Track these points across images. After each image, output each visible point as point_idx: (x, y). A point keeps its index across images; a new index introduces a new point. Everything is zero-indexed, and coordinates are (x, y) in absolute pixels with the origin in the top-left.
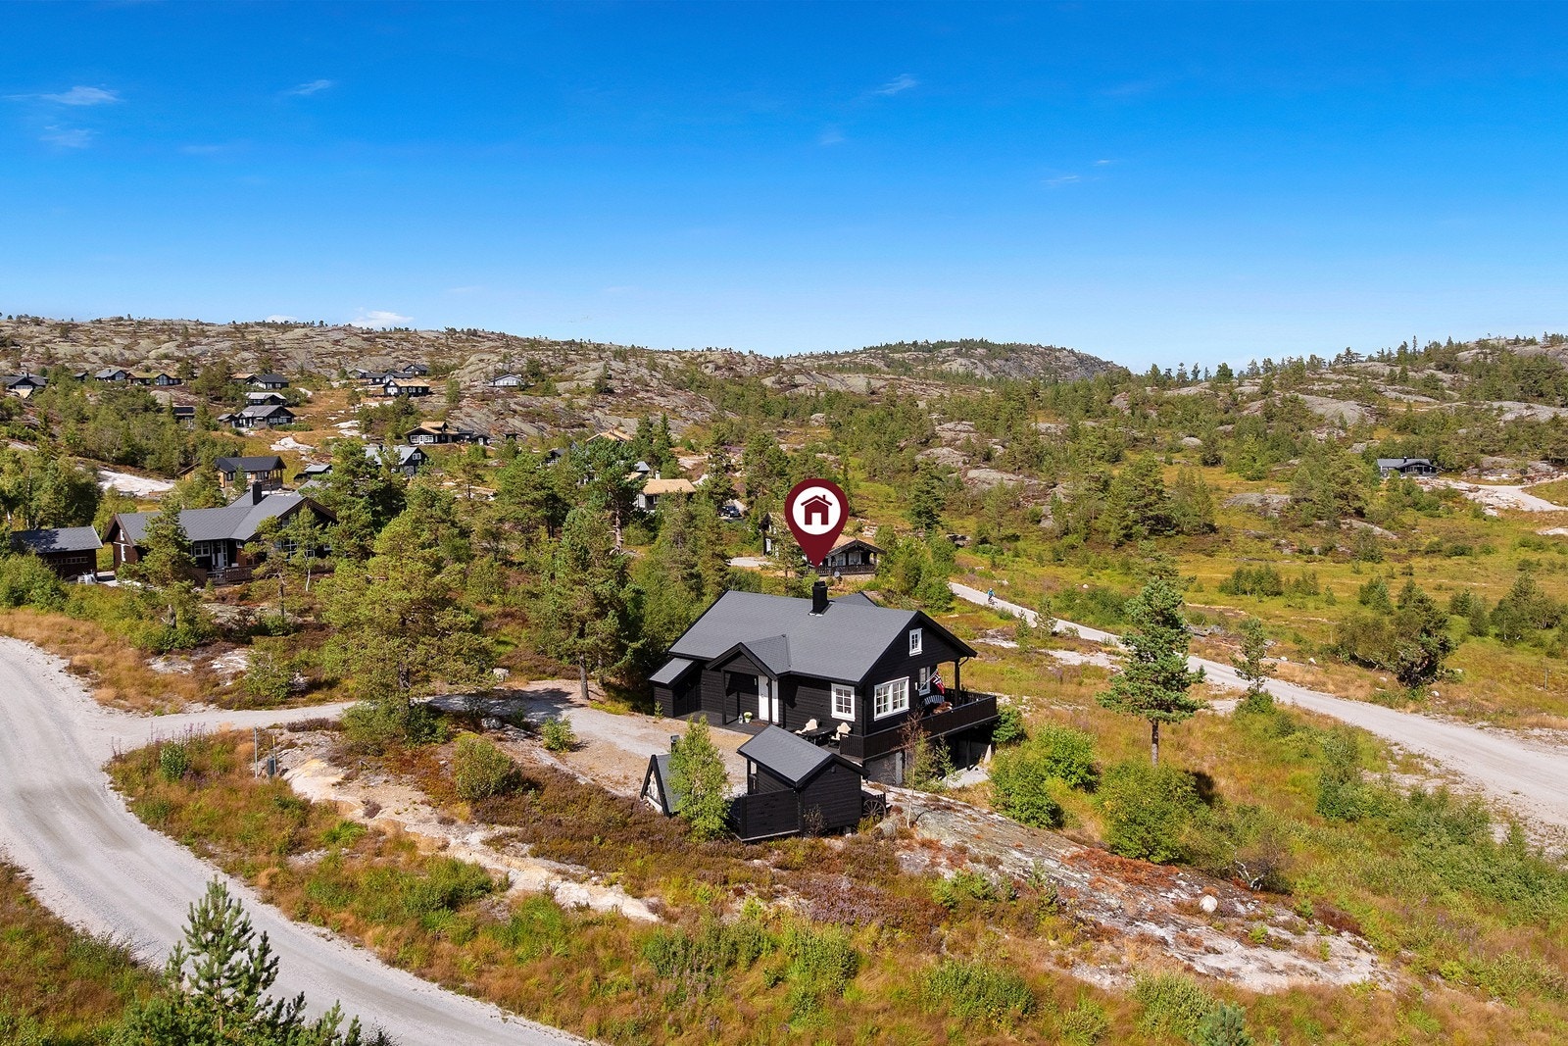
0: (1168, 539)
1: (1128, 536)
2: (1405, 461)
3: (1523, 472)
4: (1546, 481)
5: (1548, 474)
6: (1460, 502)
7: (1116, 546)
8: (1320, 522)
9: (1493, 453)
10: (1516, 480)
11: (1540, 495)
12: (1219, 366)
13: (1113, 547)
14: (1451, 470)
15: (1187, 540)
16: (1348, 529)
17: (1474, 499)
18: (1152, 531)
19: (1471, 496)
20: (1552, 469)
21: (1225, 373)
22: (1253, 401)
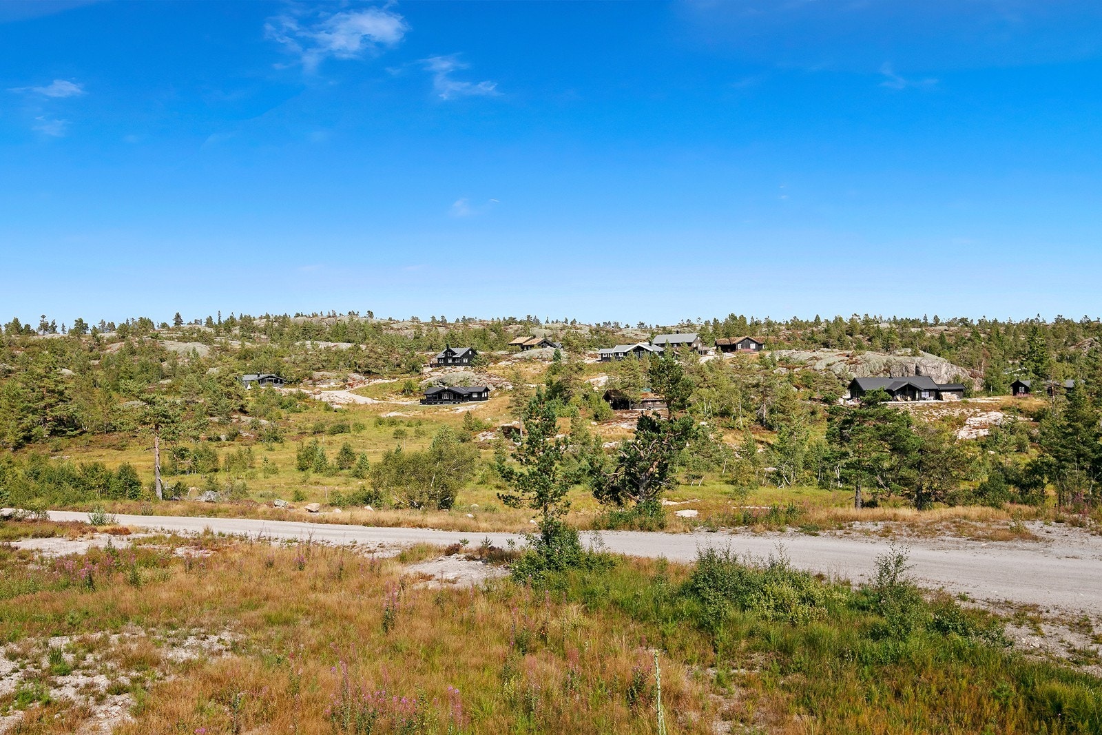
0: (72, 439)
1: (28, 439)
2: (259, 376)
3: (345, 381)
4: (361, 386)
5: (361, 381)
6: (310, 402)
7: (16, 449)
8: (212, 418)
9: (318, 370)
10: (341, 387)
11: (363, 394)
12: (76, 321)
13: (12, 449)
14: (291, 382)
15: (92, 438)
16: (237, 422)
17: (321, 399)
18: (54, 433)
19: (317, 397)
20: (364, 378)
21: (81, 326)
22: (112, 343)
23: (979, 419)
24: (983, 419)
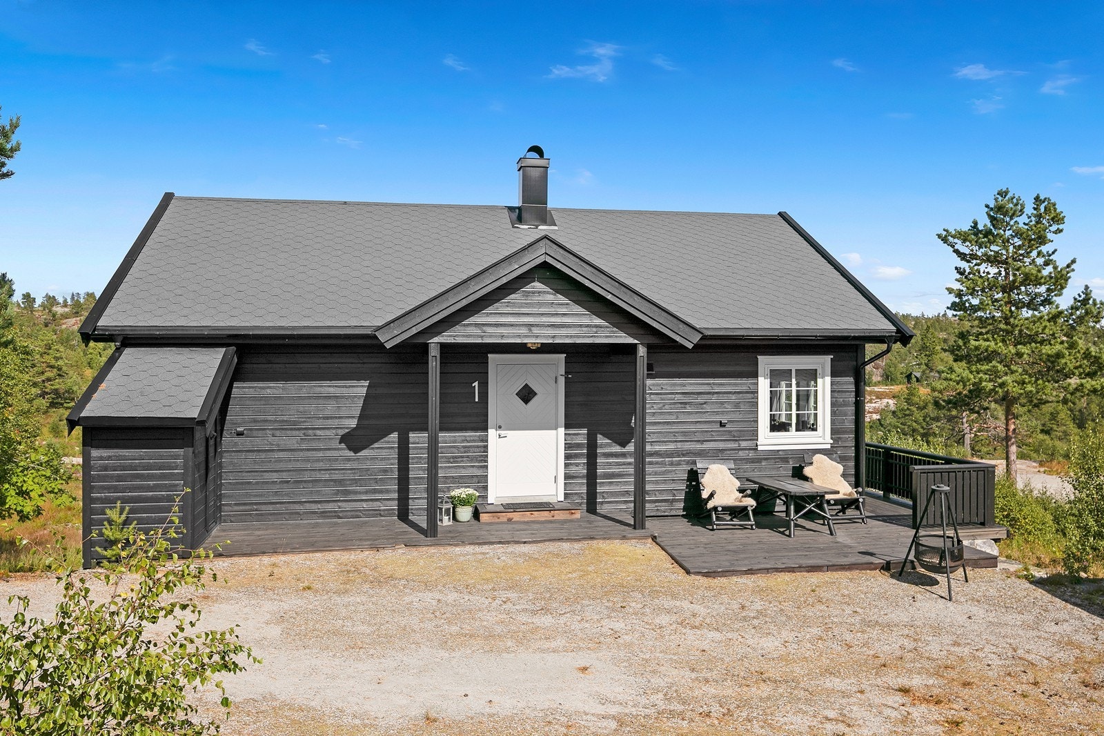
23: (873, 405)
24: (877, 405)
